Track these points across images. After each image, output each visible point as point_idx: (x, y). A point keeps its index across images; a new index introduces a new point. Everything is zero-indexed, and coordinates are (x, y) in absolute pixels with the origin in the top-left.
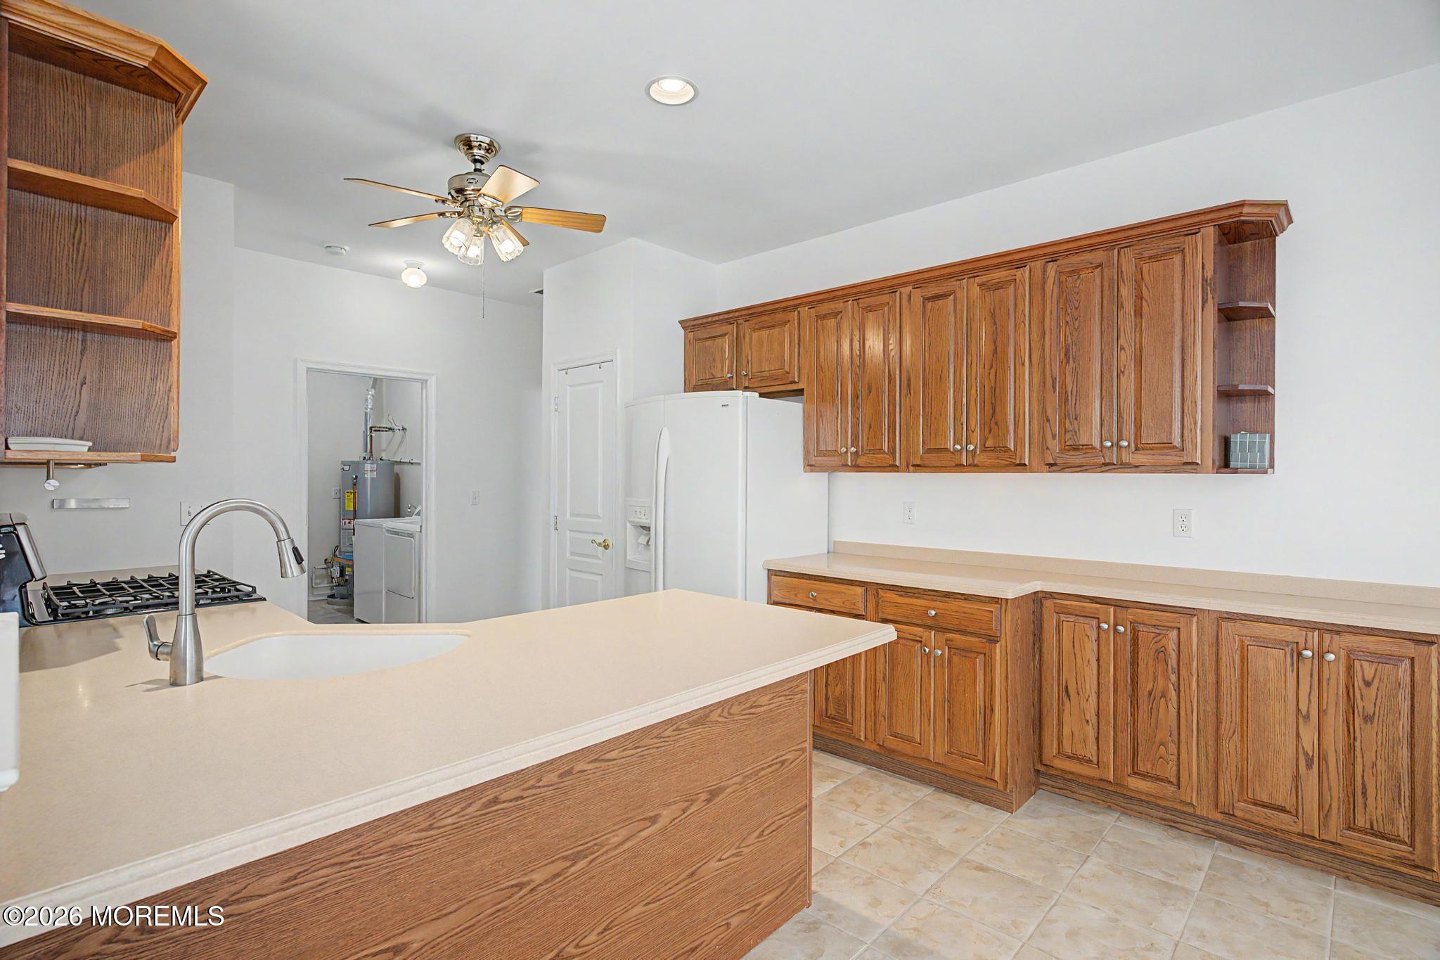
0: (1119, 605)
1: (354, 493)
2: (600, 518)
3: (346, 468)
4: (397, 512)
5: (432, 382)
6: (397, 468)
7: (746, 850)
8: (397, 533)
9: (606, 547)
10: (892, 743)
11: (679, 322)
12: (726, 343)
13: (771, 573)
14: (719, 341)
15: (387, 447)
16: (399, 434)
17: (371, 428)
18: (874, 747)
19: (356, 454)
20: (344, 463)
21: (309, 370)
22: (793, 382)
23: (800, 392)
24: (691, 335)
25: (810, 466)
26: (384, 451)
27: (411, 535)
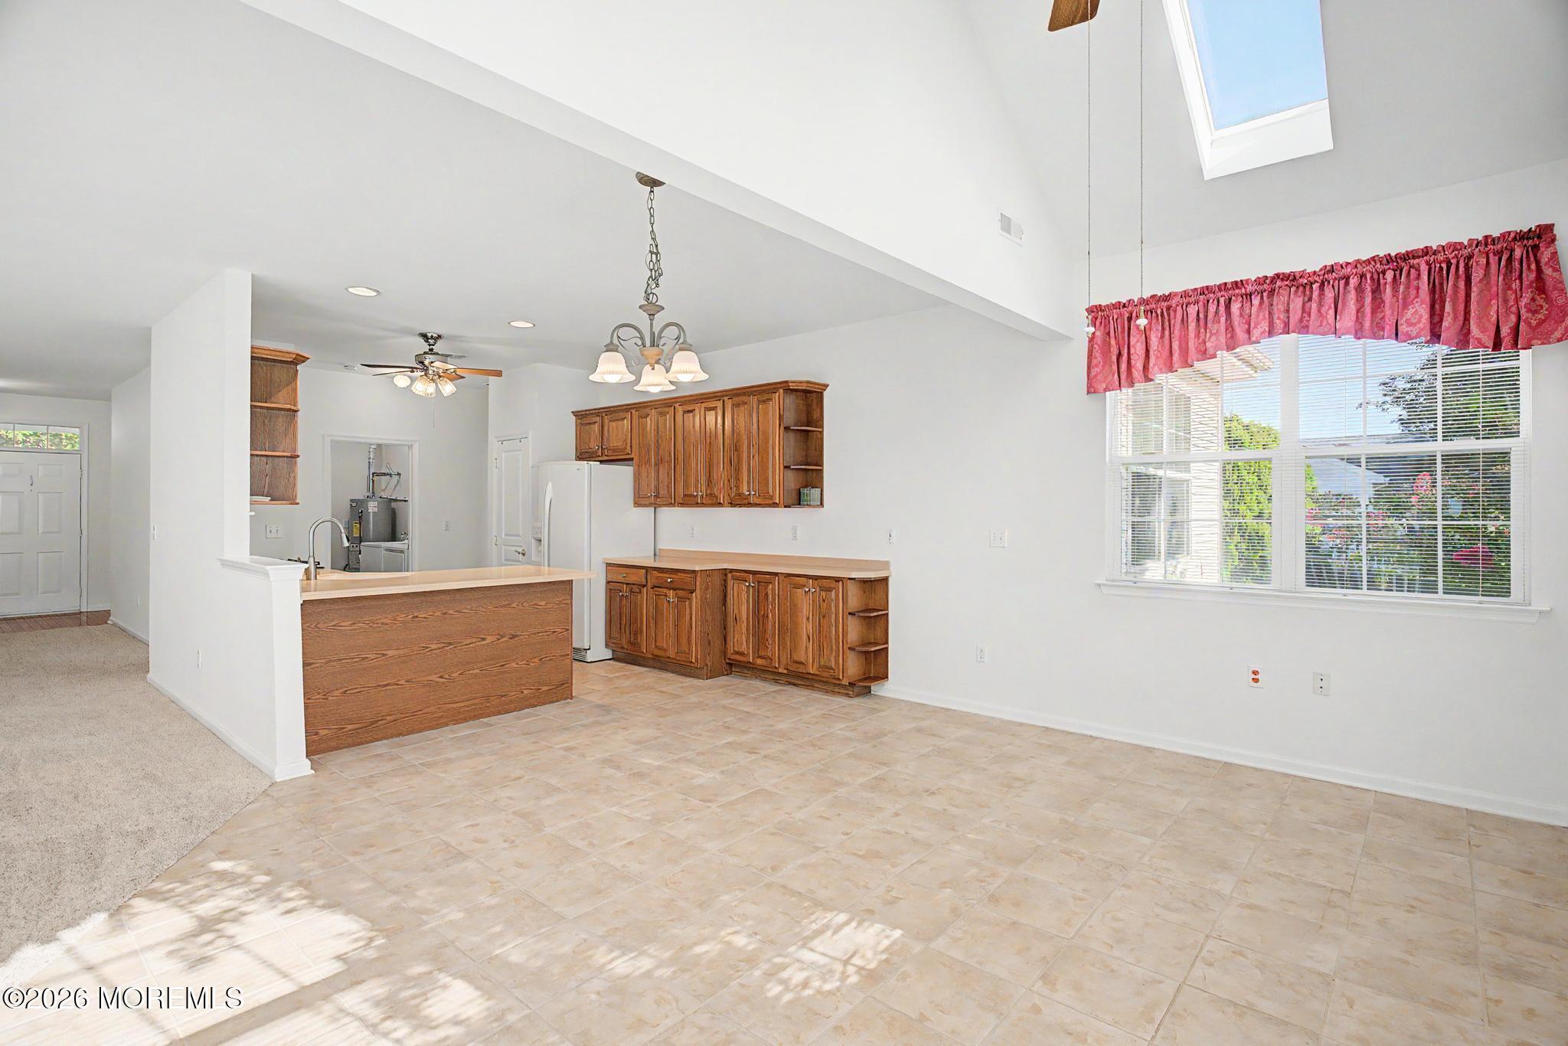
0: (754, 573)
1: (360, 524)
2: (519, 536)
3: (354, 504)
4: (393, 537)
5: (416, 447)
6: (393, 505)
7: (532, 664)
8: (392, 551)
9: (524, 554)
10: (657, 652)
11: (572, 412)
12: (596, 427)
13: (608, 565)
14: (592, 426)
15: (387, 488)
16: (396, 478)
17: (373, 474)
18: (651, 656)
19: (360, 493)
20: (352, 501)
21: (332, 441)
22: (628, 454)
23: (632, 459)
24: (579, 421)
25: (637, 504)
26: (384, 490)
27: (402, 552)
